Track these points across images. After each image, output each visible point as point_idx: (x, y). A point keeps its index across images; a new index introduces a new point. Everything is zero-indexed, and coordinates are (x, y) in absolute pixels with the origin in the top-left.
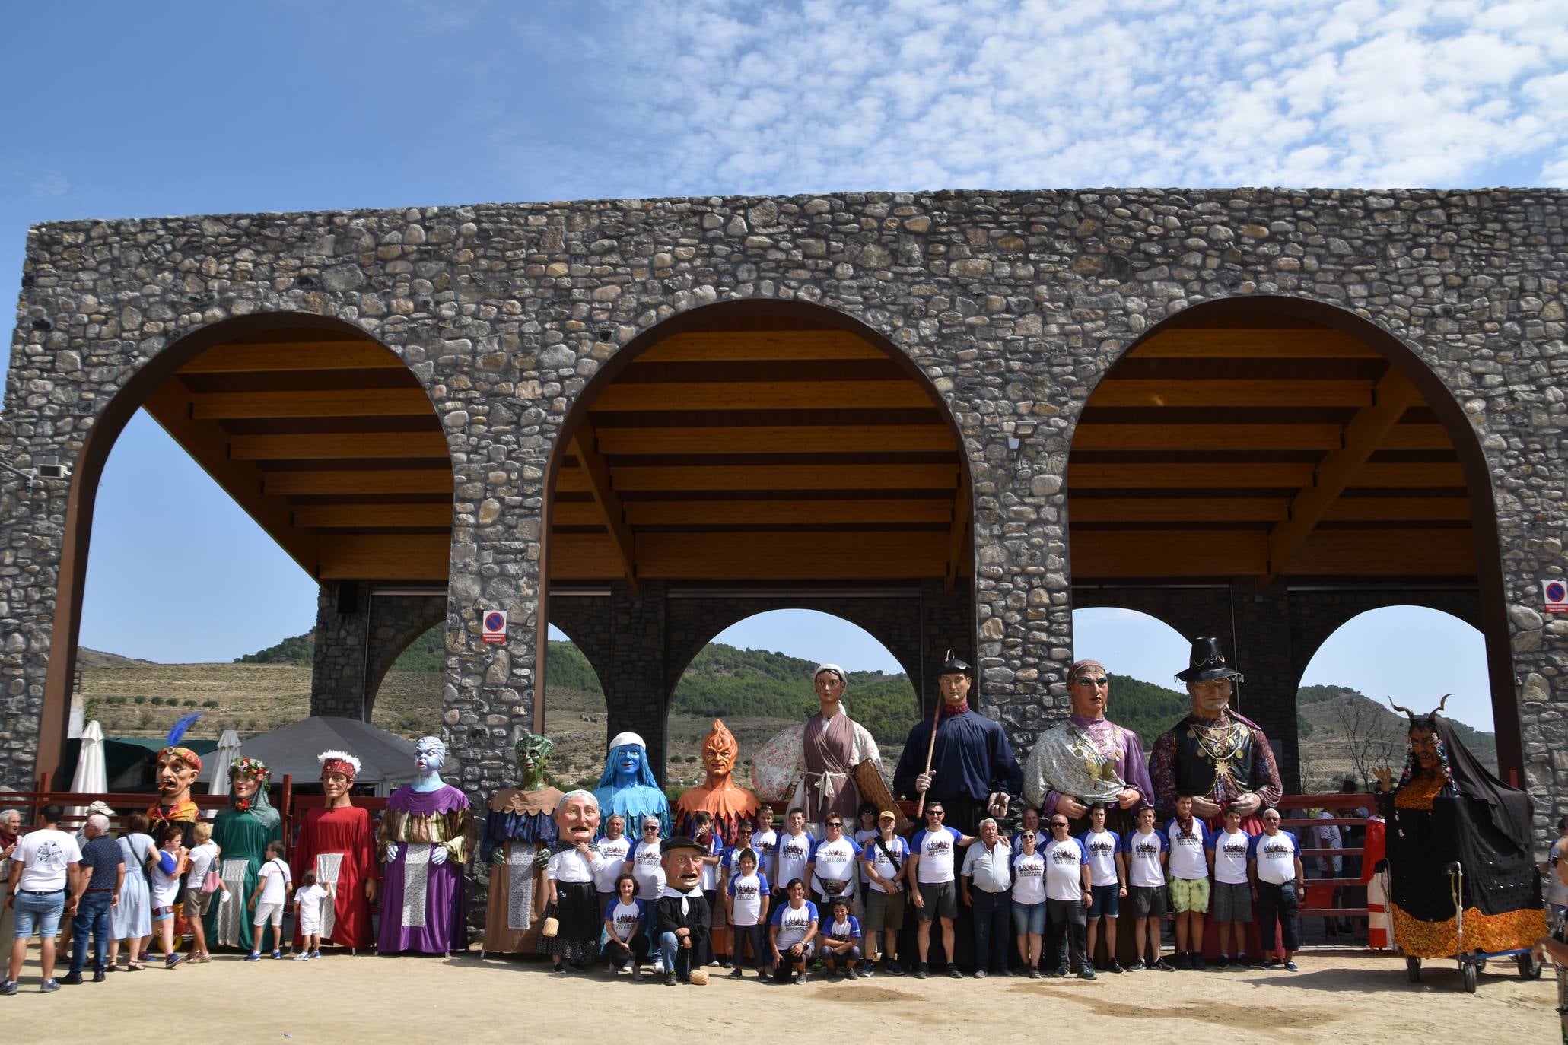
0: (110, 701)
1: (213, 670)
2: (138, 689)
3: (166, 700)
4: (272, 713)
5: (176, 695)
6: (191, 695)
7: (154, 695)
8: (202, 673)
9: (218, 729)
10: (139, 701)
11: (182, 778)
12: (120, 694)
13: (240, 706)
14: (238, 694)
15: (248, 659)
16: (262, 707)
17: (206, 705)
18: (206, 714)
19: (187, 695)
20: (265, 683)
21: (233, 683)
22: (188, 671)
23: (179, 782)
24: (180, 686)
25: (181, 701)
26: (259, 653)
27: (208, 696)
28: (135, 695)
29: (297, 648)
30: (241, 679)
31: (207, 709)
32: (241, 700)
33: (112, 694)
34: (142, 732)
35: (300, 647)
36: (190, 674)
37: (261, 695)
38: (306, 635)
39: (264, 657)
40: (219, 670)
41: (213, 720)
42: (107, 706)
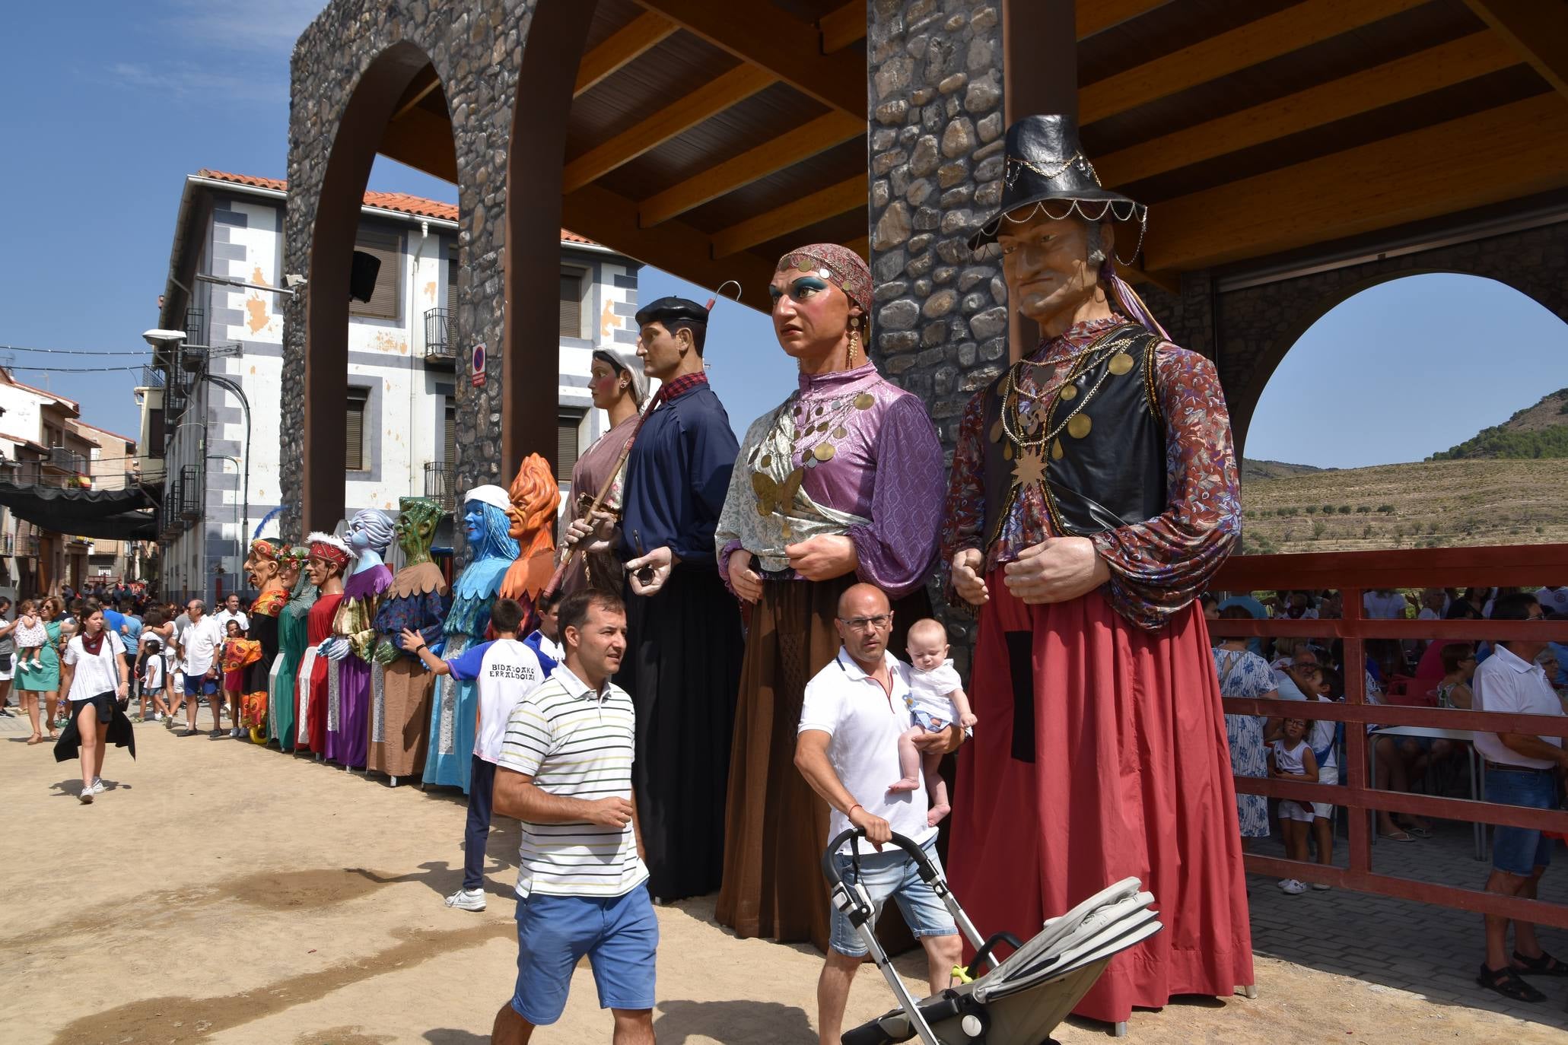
0: (1280, 513)
1: (1388, 472)
2: (1309, 499)
3: (1338, 507)
4: (1457, 513)
5: (1349, 502)
6: (1365, 501)
7: (1327, 503)
8: (1375, 477)
9: (1396, 535)
10: (1310, 511)
11: (260, 570)
12: (1291, 505)
13: (1419, 508)
14: (1416, 495)
15: (1437, 457)
16: (1445, 508)
17: (1381, 510)
18: (1382, 520)
19: (1361, 501)
20: (1446, 482)
21: (1410, 484)
22: (1361, 475)
23: (258, 574)
24: (1353, 493)
25: (1355, 508)
26: (1451, 449)
27: (1386, 500)
28: (1307, 505)
29: (1495, 439)
30: (1419, 479)
31: (1383, 514)
32: (1421, 502)
33: (1284, 506)
34: (1316, 542)
35: (1499, 438)
36: (1362, 479)
37: (1442, 495)
38: (1507, 424)
39: (1457, 453)
40: (1394, 471)
41: (1390, 526)
42: (1280, 518)
